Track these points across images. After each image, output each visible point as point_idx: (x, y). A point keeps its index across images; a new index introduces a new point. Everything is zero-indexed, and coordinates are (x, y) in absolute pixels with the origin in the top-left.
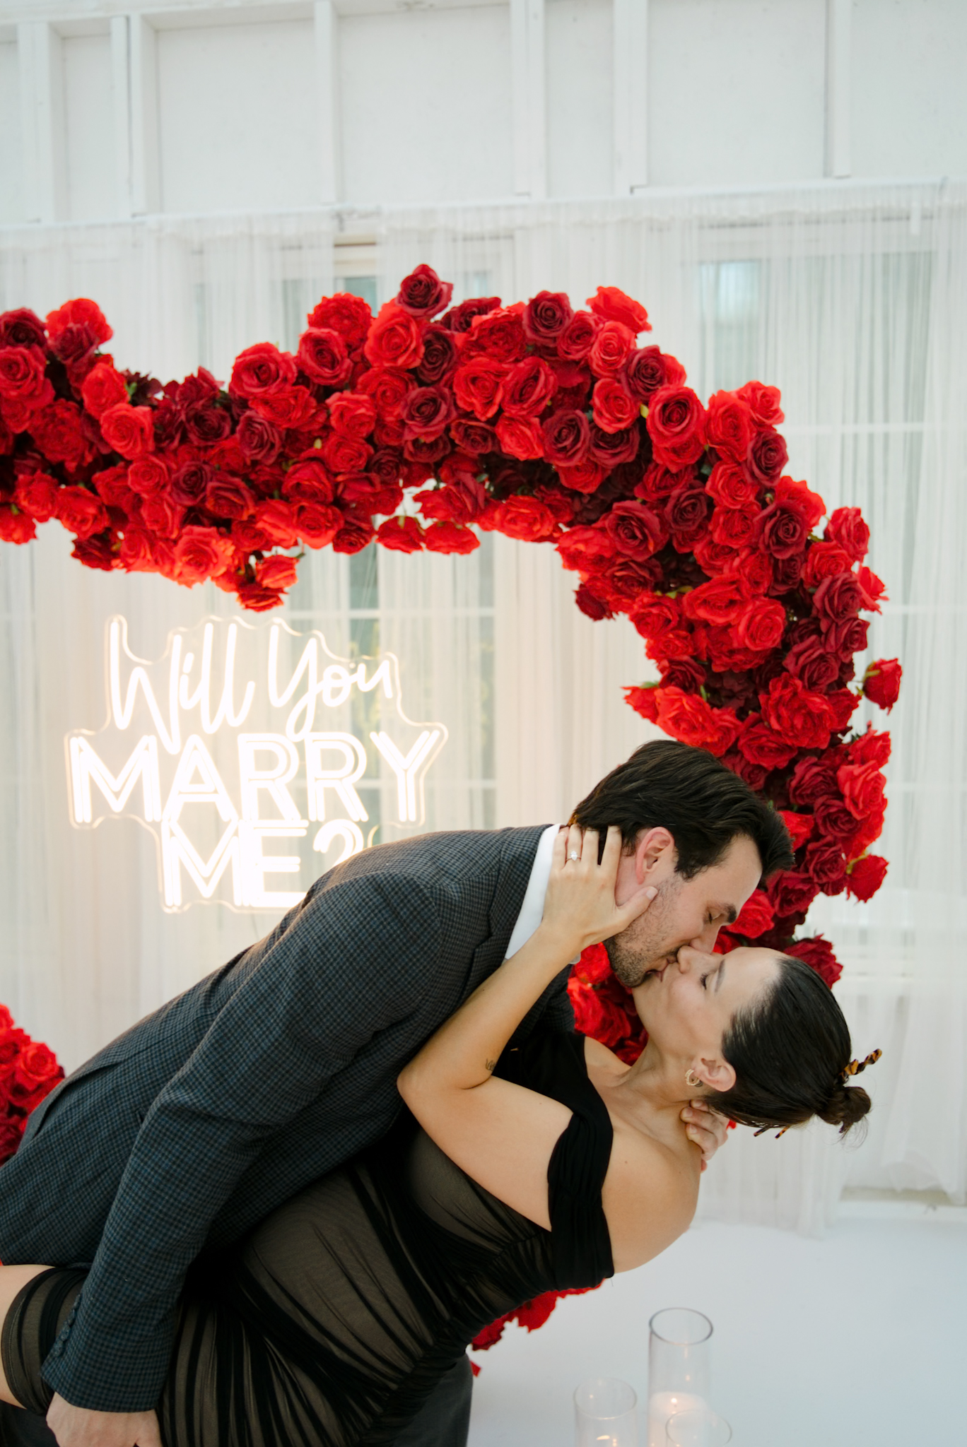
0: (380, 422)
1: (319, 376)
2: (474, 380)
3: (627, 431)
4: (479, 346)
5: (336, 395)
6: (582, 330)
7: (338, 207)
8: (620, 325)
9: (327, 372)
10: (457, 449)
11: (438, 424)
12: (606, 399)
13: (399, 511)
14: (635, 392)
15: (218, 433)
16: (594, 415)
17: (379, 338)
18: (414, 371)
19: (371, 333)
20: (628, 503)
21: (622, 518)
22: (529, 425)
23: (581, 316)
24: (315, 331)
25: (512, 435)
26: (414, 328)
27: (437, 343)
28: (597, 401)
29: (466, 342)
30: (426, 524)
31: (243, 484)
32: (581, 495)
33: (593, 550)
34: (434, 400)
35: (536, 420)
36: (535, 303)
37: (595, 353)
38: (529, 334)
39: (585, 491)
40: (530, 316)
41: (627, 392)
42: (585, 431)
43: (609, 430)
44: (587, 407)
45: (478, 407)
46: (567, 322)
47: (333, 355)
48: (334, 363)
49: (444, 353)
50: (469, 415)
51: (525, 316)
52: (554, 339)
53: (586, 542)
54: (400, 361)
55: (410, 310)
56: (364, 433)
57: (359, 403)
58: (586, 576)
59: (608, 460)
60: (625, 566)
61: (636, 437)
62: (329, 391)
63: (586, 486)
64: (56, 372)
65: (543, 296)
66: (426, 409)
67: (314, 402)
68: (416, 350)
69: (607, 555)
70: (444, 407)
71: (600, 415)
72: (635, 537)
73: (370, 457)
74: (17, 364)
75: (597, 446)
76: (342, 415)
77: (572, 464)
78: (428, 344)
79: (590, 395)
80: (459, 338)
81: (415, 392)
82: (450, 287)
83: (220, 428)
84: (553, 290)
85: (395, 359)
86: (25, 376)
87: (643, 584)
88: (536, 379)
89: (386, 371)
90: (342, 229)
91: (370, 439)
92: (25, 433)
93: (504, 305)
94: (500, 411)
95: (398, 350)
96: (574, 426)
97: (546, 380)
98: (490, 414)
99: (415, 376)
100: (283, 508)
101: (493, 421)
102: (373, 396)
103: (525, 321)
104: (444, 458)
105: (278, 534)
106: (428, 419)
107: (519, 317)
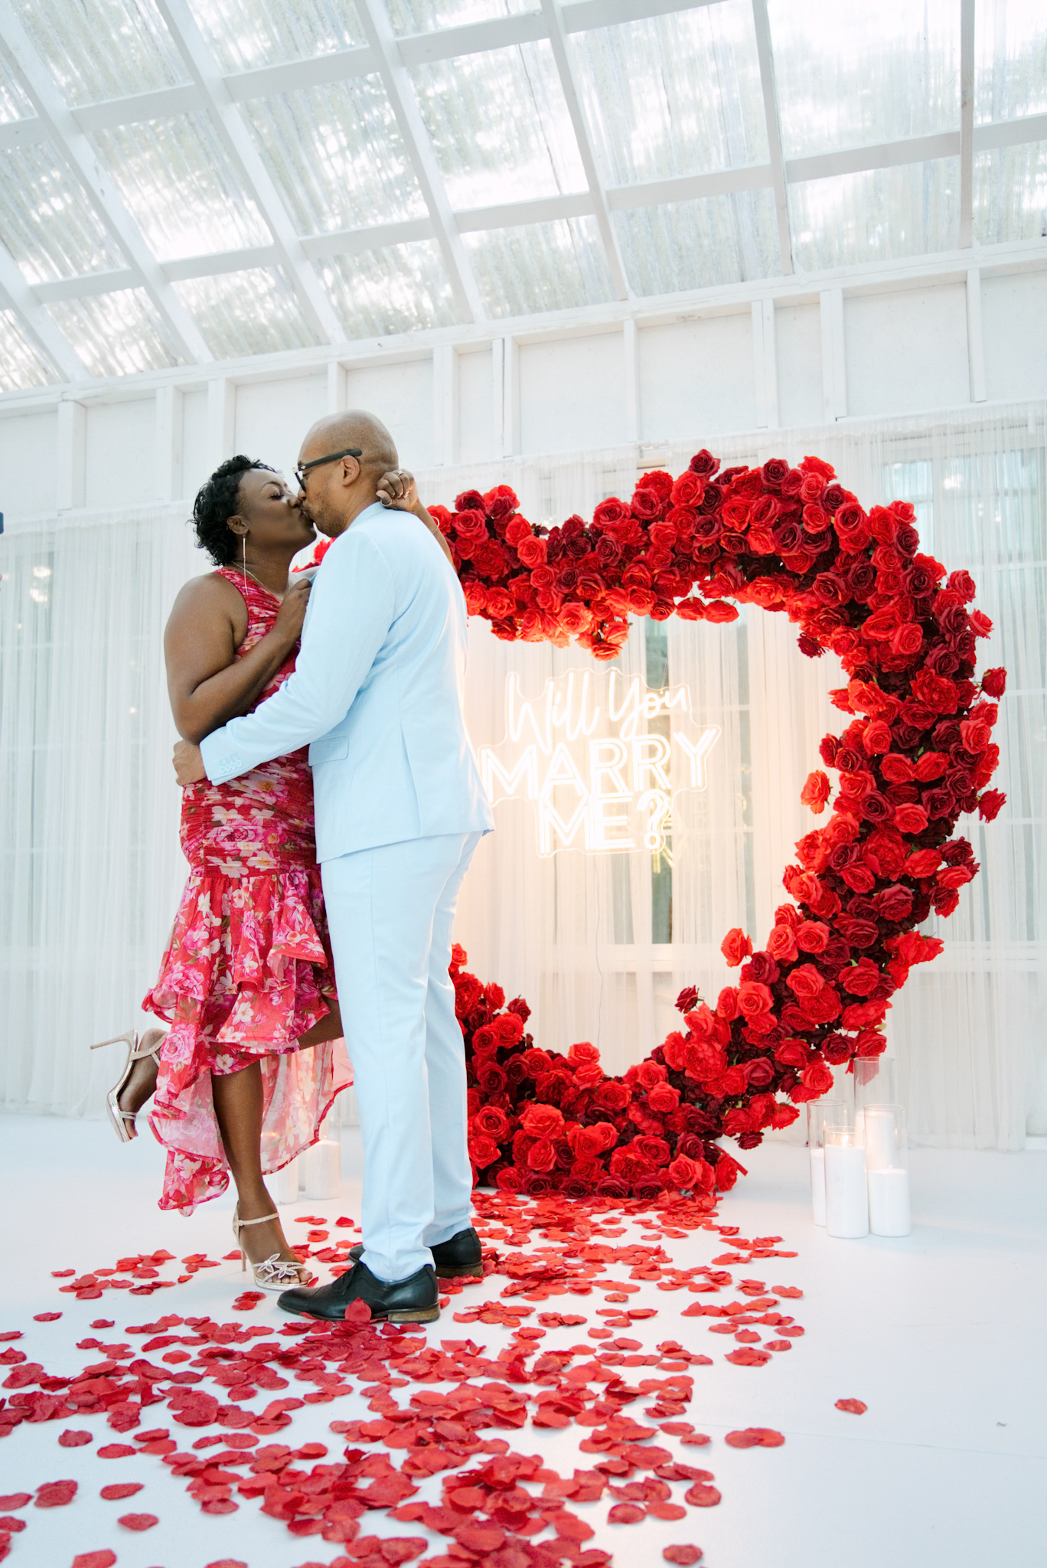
0: (679, 540)
1: (643, 514)
2: (734, 510)
3: (823, 533)
4: (736, 492)
5: (654, 524)
6: (795, 478)
7: (639, 443)
8: (817, 474)
9: (648, 512)
10: (725, 554)
11: (713, 536)
12: (810, 516)
13: (690, 595)
14: (826, 510)
15: (584, 551)
16: (804, 525)
17: (678, 490)
18: (698, 508)
19: (673, 489)
20: (825, 574)
21: (822, 581)
22: (767, 533)
23: (794, 472)
24: (641, 490)
25: (756, 539)
26: (698, 483)
27: (712, 491)
28: (805, 516)
29: (728, 489)
30: (707, 602)
31: (598, 577)
32: (798, 576)
33: (807, 604)
34: (711, 522)
35: (770, 530)
36: (767, 466)
37: (803, 490)
38: (765, 482)
39: (801, 573)
40: (765, 473)
41: (822, 510)
42: (799, 533)
43: (812, 532)
44: (800, 522)
45: (737, 524)
46: (787, 475)
47: (652, 502)
48: (652, 506)
49: (716, 497)
50: (732, 530)
51: (762, 473)
52: (779, 485)
53: (802, 600)
54: (691, 502)
55: (696, 474)
56: (670, 544)
57: (667, 527)
58: (803, 623)
59: (813, 551)
60: (826, 612)
61: (829, 536)
62: (648, 523)
63: (801, 570)
64: (489, 524)
65: (772, 461)
66: (706, 528)
67: (640, 530)
68: (700, 496)
69: (815, 607)
70: (716, 526)
71: (808, 524)
72: (830, 592)
73: (673, 560)
74: (471, 519)
75: (807, 543)
76: (657, 536)
77: (792, 554)
78: (707, 492)
79: (801, 515)
80: (724, 488)
81: (700, 518)
82: (719, 460)
83: (586, 548)
84: (778, 457)
85: (688, 501)
86: (476, 525)
87: (838, 624)
88: (769, 506)
89: (683, 508)
90: (641, 457)
91: (673, 550)
92: (469, 560)
93: (750, 469)
94: (749, 526)
95: (690, 496)
96: (793, 532)
97: (776, 506)
98: (743, 528)
99: (700, 510)
100: (622, 591)
101: (746, 532)
102: (675, 524)
103: (762, 475)
104: (716, 560)
105: (619, 606)
106: (707, 533)
107: (759, 474)
